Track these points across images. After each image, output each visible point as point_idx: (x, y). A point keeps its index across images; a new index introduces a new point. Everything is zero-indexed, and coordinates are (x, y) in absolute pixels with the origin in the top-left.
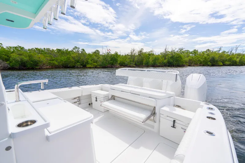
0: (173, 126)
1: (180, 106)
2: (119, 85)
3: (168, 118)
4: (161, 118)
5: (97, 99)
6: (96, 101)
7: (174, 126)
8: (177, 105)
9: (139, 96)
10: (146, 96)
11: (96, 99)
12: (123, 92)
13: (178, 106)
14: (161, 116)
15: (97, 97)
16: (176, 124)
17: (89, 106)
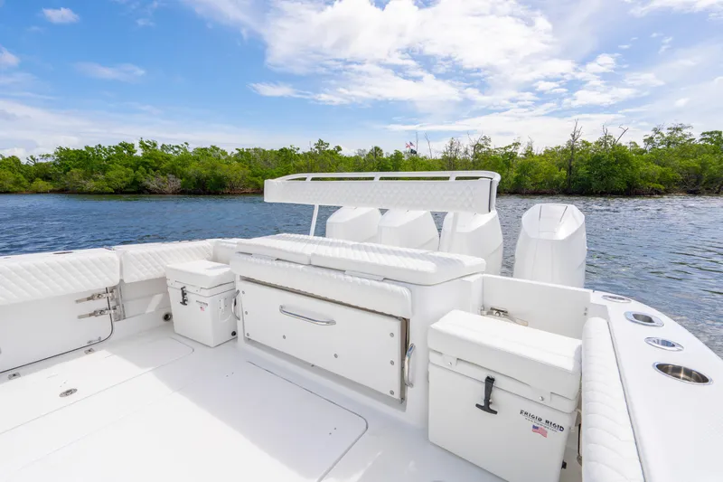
0: (483, 404)
1: (505, 313)
2: (279, 238)
3: (462, 368)
4: (432, 369)
5: (188, 296)
6: (184, 302)
7: (487, 407)
8: (492, 309)
9: (341, 276)
10: (371, 277)
11: (184, 294)
12: (280, 263)
13: (499, 311)
14: (433, 357)
15: (188, 289)
16: (496, 394)
17: (163, 322)
